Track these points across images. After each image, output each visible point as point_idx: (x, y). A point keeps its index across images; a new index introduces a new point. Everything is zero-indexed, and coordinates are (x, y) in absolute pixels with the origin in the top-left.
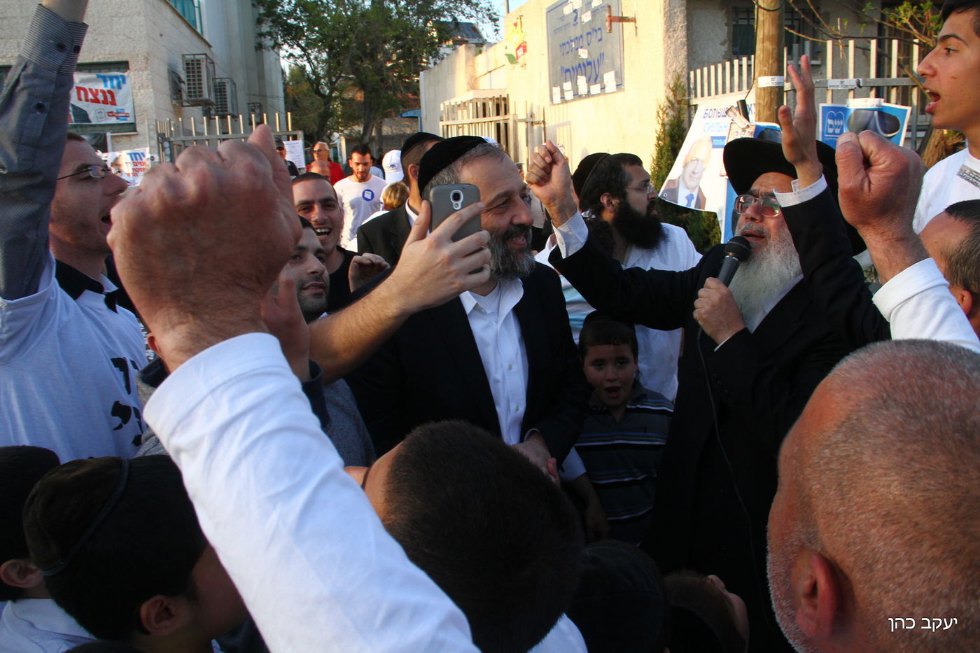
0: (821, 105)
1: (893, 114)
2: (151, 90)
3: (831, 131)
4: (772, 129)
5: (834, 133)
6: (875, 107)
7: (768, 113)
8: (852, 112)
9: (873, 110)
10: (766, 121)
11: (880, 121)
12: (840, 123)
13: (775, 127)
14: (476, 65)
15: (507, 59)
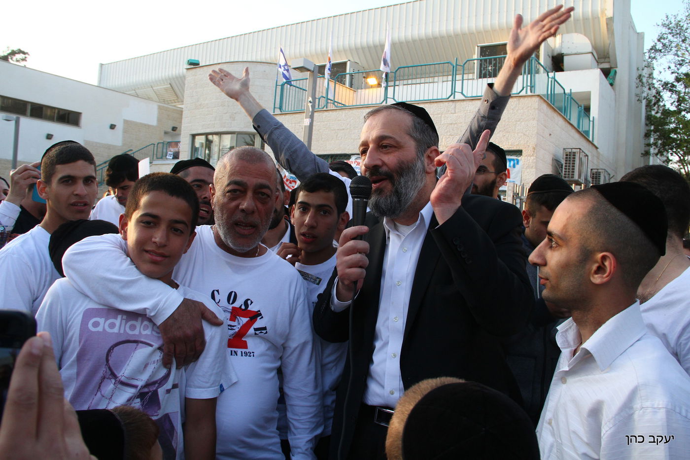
2: (534, 170)
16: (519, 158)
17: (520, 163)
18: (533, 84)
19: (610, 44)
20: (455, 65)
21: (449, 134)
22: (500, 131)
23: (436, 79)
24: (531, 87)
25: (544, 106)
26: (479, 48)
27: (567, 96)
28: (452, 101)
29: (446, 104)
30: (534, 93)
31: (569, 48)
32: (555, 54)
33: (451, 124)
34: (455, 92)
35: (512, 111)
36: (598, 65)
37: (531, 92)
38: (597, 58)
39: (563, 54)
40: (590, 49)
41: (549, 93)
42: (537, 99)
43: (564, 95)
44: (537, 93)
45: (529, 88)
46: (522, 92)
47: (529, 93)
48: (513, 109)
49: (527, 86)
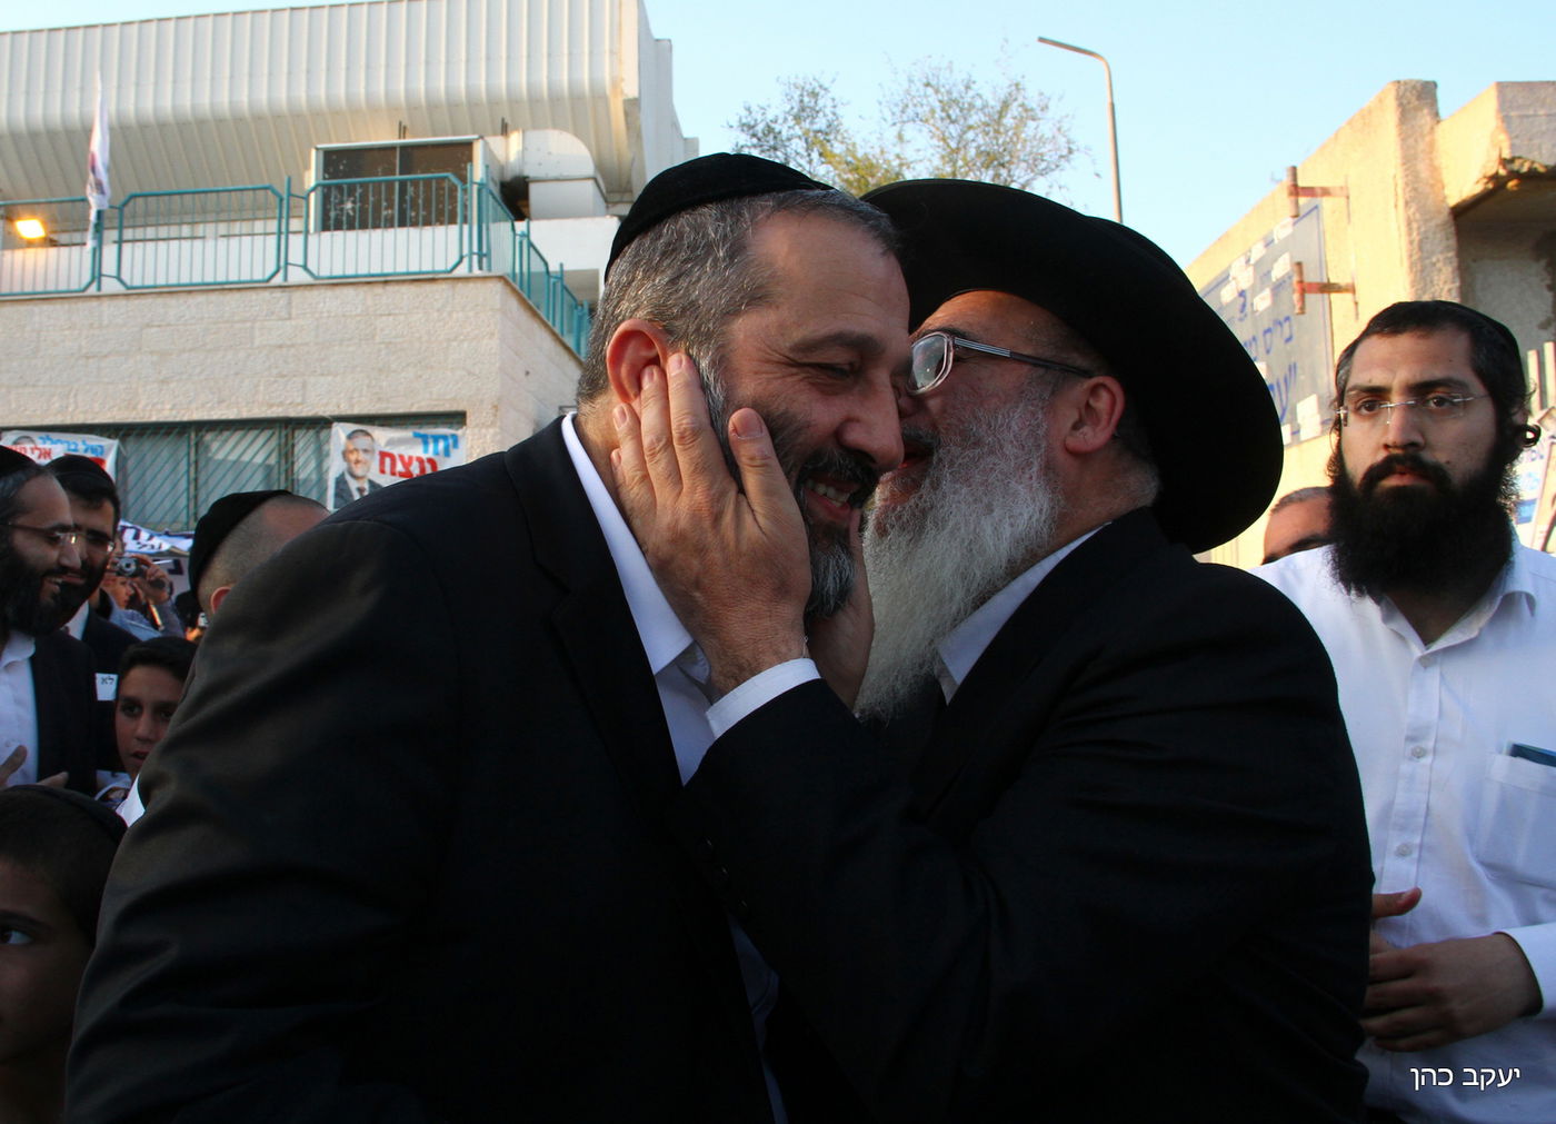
16: (459, 432)
17: (462, 443)
18: (485, 250)
19: (633, 159)
20: (285, 196)
21: (275, 372)
22: (408, 365)
23: (200, 230)
24: (481, 256)
25: (513, 303)
26: (321, 155)
27: (552, 280)
28: (280, 287)
29: (266, 294)
30: (490, 269)
31: (540, 164)
32: (508, 176)
33: (281, 347)
34: (287, 264)
35: (436, 314)
36: (607, 207)
37: (481, 268)
38: (604, 191)
39: (527, 177)
40: (590, 170)
41: (517, 270)
42: (498, 286)
43: (546, 277)
44: (496, 272)
45: (475, 258)
46: (458, 268)
47: (476, 272)
48: (438, 310)
49: (471, 253)
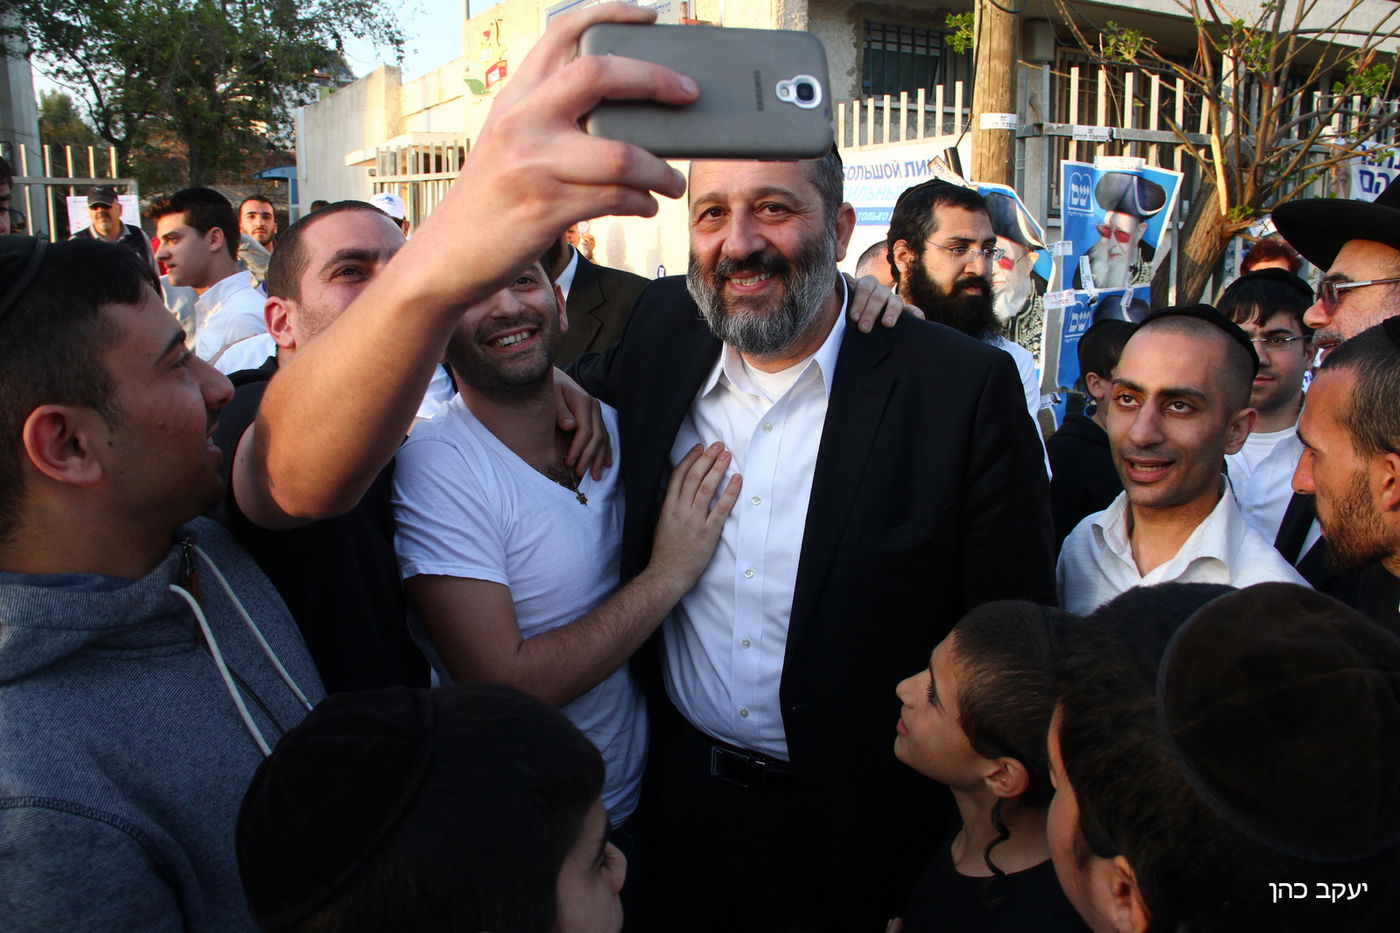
0: (1063, 162)
1: (1157, 182)
3: (1075, 201)
4: (1001, 194)
5: (1079, 206)
6: (1134, 170)
7: (995, 169)
8: (1100, 176)
9: (1133, 175)
10: (992, 180)
11: (1138, 189)
12: (1085, 190)
13: (1005, 191)
14: (402, 98)
15: (468, 89)
